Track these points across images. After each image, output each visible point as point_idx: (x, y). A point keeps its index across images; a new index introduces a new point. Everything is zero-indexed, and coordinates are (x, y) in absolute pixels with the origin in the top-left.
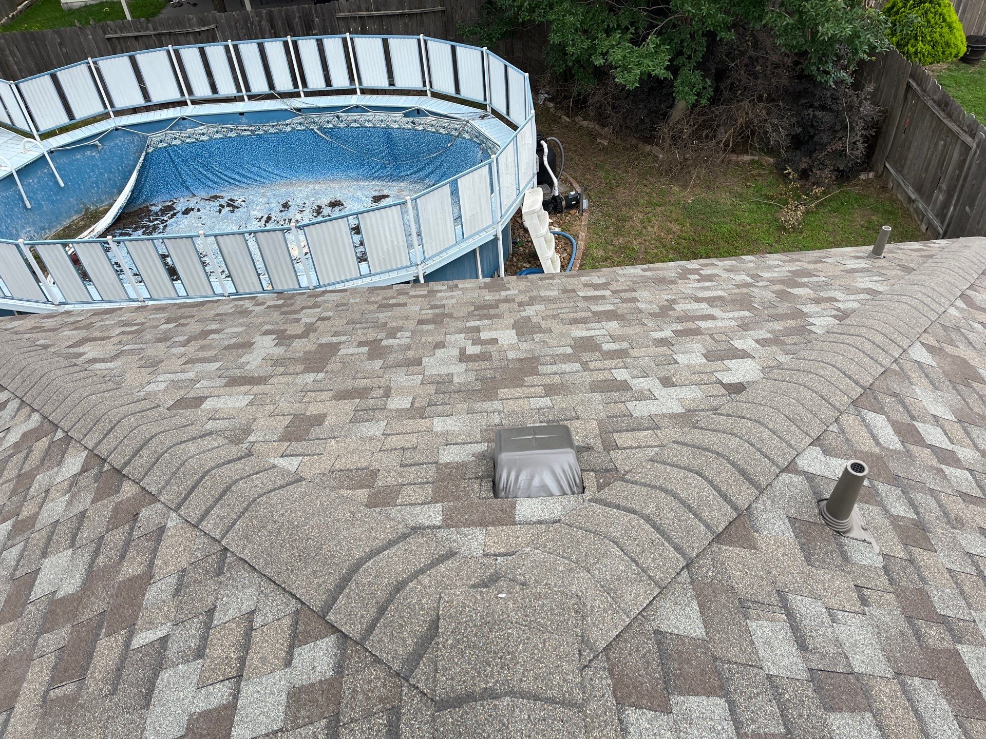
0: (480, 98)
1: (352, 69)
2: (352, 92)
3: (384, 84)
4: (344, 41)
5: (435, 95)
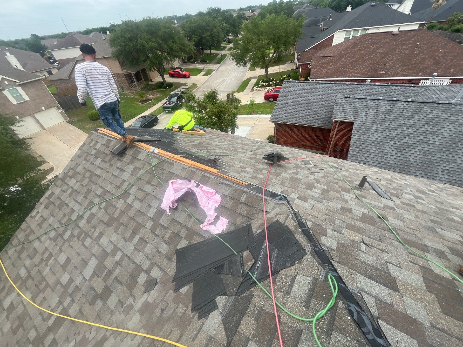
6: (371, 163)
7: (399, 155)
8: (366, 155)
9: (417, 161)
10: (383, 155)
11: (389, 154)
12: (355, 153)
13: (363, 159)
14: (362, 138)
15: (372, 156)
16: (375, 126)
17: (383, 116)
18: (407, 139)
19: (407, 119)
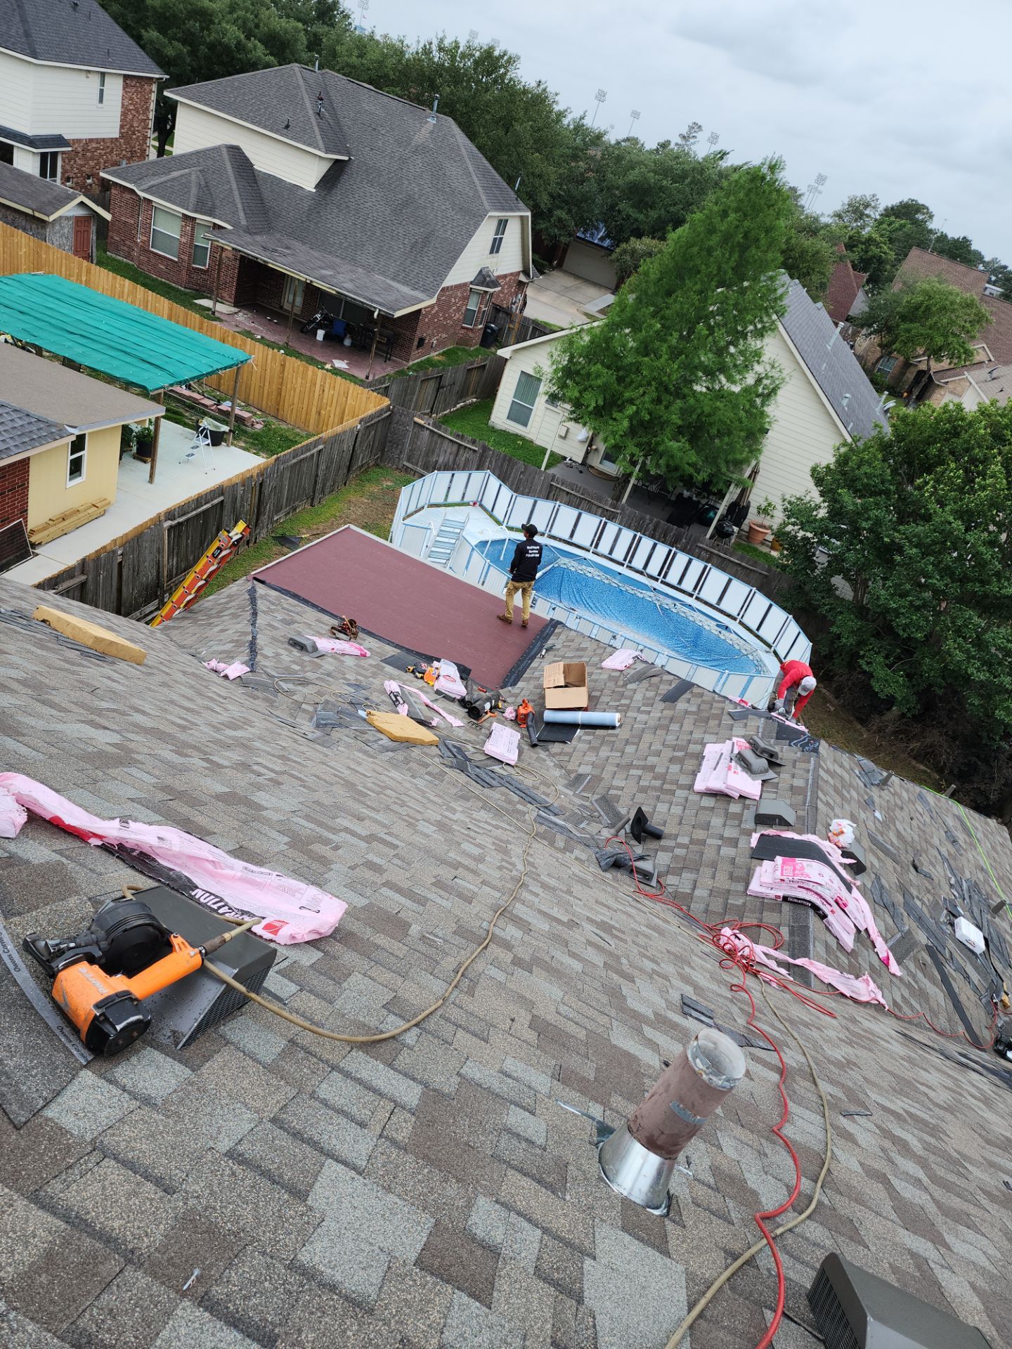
0: (770, 641)
1: (699, 584)
2: (691, 595)
3: (714, 601)
4: (705, 568)
5: (741, 623)
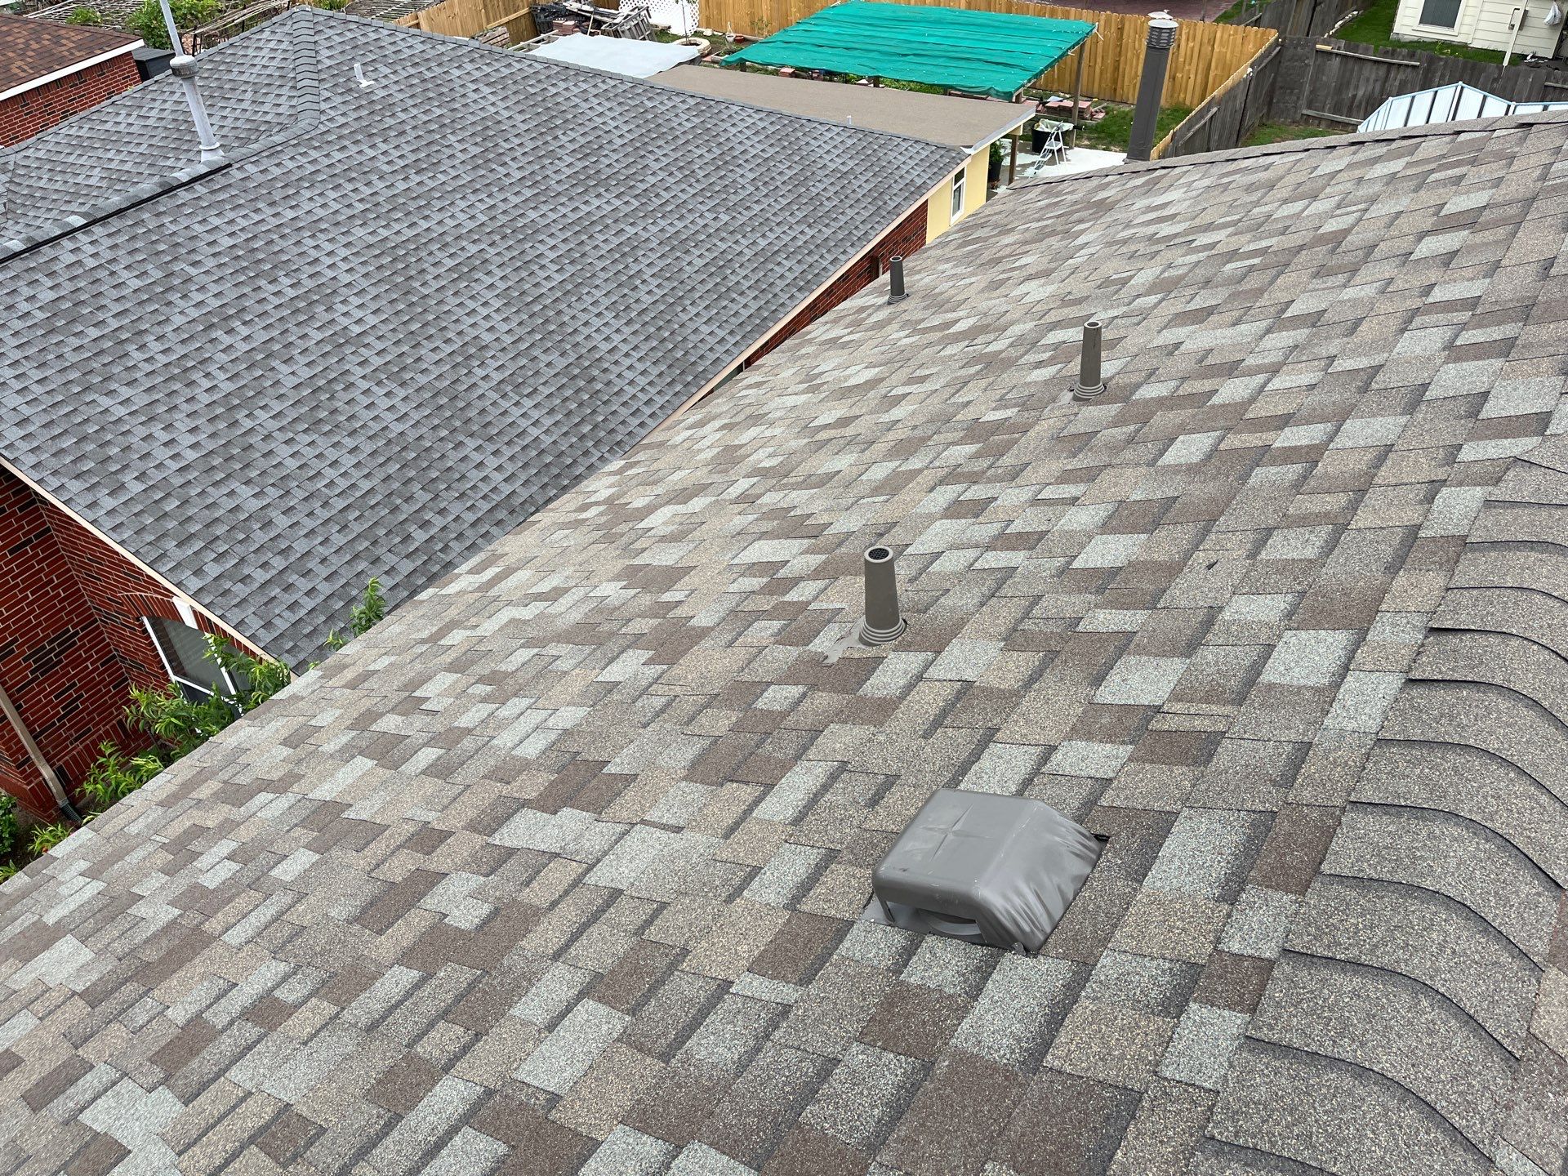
6: (323, 551)
7: (350, 443)
8: (260, 537)
9: (416, 416)
10: (311, 487)
11: (317, 465)
12: (213, 570)
13: (279, 563)
14: (137, 488)
15: (282, 522)
16: (105, 402)
17: (76, 342)
18: (285, 369)
19: (174, 297)
